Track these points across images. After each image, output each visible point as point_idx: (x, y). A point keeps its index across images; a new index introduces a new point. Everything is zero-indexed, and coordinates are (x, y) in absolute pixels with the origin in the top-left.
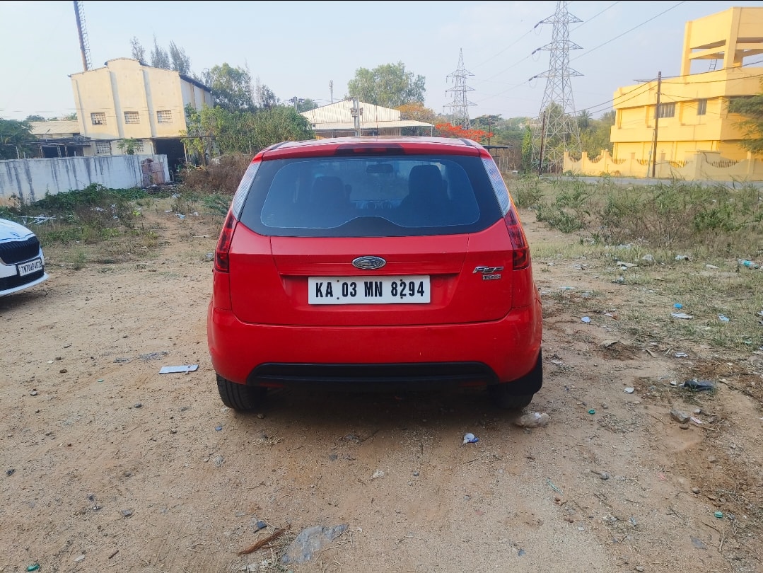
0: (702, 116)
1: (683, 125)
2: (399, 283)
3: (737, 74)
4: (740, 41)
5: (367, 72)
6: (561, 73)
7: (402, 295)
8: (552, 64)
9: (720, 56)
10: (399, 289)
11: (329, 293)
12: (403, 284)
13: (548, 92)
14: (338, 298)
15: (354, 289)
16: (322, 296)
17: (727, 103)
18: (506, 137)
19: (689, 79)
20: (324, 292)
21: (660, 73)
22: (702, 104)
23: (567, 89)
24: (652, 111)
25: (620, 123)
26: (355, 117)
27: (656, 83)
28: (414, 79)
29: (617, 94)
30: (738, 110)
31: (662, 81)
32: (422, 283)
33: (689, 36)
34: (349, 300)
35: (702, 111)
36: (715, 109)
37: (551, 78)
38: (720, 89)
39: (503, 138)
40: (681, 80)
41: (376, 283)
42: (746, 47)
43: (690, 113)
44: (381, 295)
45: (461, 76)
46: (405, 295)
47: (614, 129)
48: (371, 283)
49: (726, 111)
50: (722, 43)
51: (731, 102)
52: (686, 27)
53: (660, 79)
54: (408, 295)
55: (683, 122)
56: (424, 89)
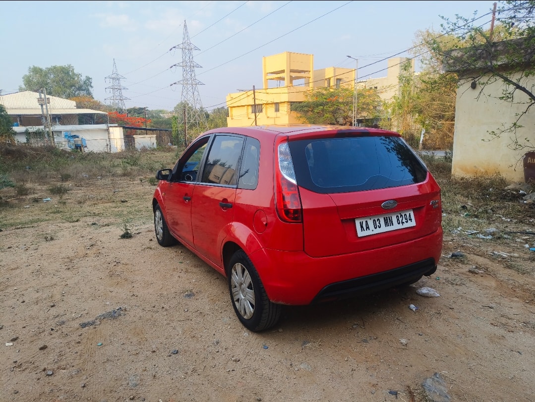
0: (278, 113)
1: (268, 117)
2: (399, 216)
3: (293, 90)
4: (292, 71)
5: (41, 70)
6: (190, 82)
7: (403, 223)
8: (184, 76)
9: (283, 79)
10: (400, 219)
11: (368, 228)
12: (401, 216)
13: (184, 94)
14: (372, 231)
15: (379, 223)
16: (364, 230)
17: (290, 106)
18: (156, 123)
19: (268, 91)
20: (365, 228)
21: (254, 86)
22: (277, 105)
23: (196, 93)
24: (250, 109)
25: (232, 116)
26: (42, 105)
27: (252, 92)
28: (83, 78)
29: (228, 98)
30: (296, 110)
31: (256, 91)
32: (410, 214)
33: (265, 66)
34: (378, 231)
35: (277, 110)
36: (284, 109)
37: (185, 85)
38: (285, 98)
39: (154, 124)
40: (264, 91)
41: (389, 218)
42: (294, 75)
43: (271, 111)
44: (393, 225)
45: (116, 79)
46: (404, 223)
47: (229, 119)
48: (387, 218)
49: (290, 110)
50: (283, 71)
51: (291, 105)
52: (263, 60)
53: (254, 90)
54: (405, 222)
55: (268, 116)
56: (92, 87)
